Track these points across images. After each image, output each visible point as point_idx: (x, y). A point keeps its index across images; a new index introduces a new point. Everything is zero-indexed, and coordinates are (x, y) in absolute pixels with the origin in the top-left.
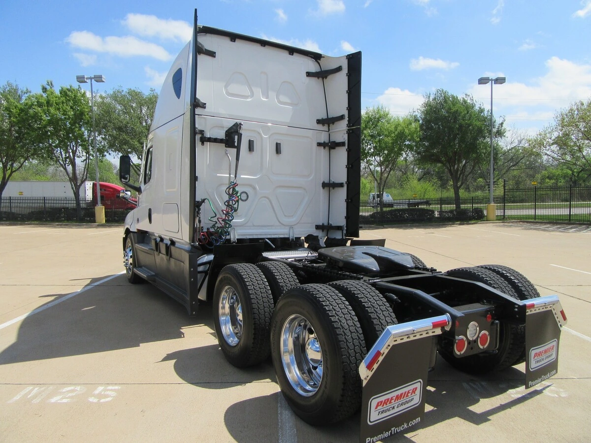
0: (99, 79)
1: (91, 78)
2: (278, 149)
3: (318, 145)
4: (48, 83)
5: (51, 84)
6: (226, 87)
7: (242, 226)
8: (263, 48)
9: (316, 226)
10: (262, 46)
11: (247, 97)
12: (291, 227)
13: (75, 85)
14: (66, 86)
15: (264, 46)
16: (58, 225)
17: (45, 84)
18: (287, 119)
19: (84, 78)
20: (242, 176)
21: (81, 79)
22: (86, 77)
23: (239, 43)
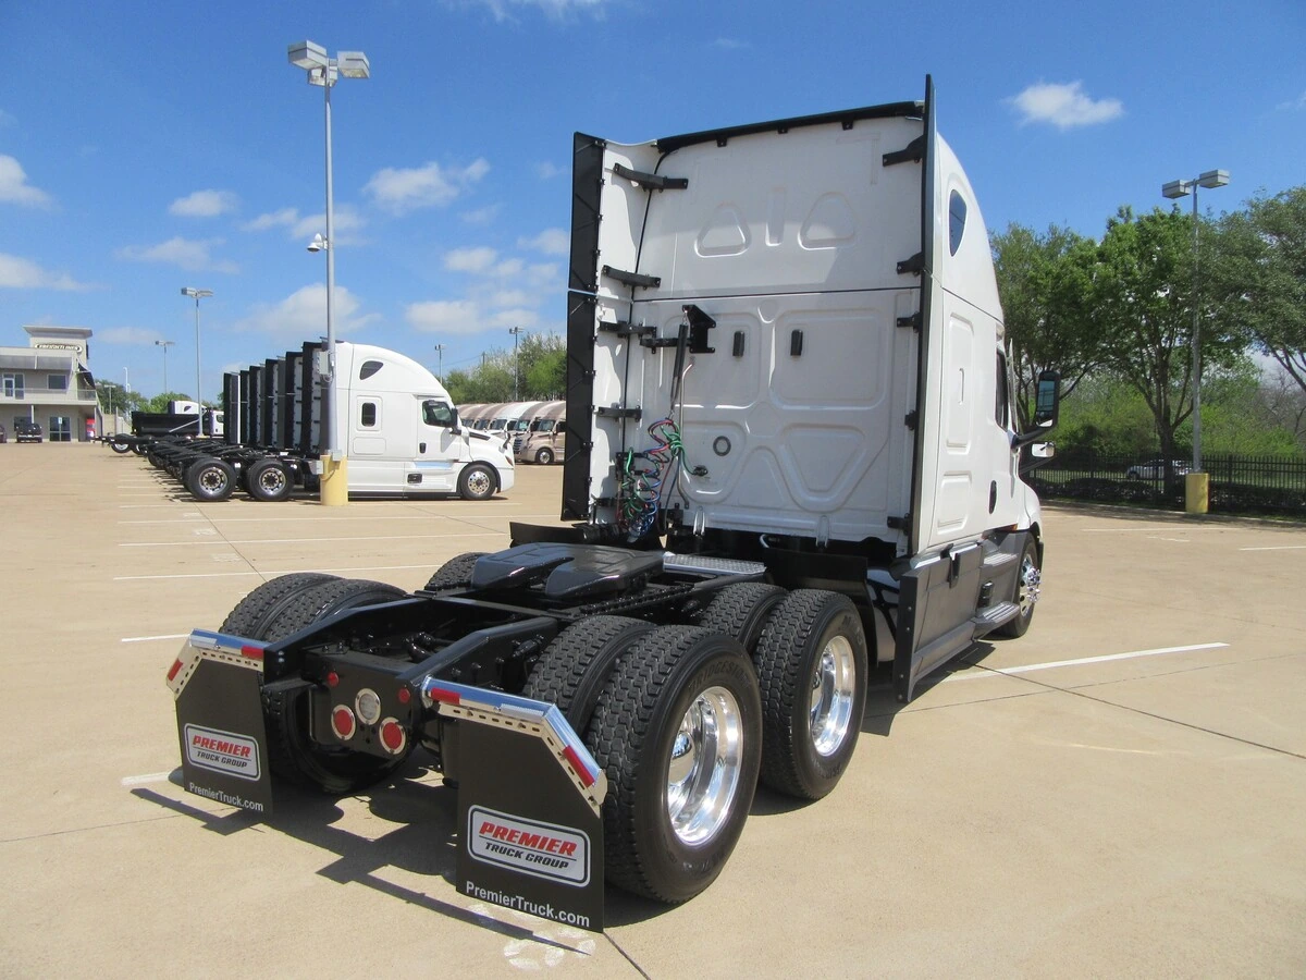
0: (1210, 180)
1: (1194, 184)
2: (797, 344)
3: (898, 326)
4: (1121, 211)
5: (1128, 213)
6: (700, 239)
7: (717, 503)
8: (784, 137)
9: (889, 518)
10: (780, 132)
11: (736, 249)
12: (824, 515)
13: (1166, 207)
14: (1147, 211)
15: (786, 132)
16: (1104, 509)
17: (1113, 214)
18: (819, 277)
19: (1179, 185)
20: (719, 407)
21: (1172, 191)
22: (1182, 182)
23: (735, 145)
